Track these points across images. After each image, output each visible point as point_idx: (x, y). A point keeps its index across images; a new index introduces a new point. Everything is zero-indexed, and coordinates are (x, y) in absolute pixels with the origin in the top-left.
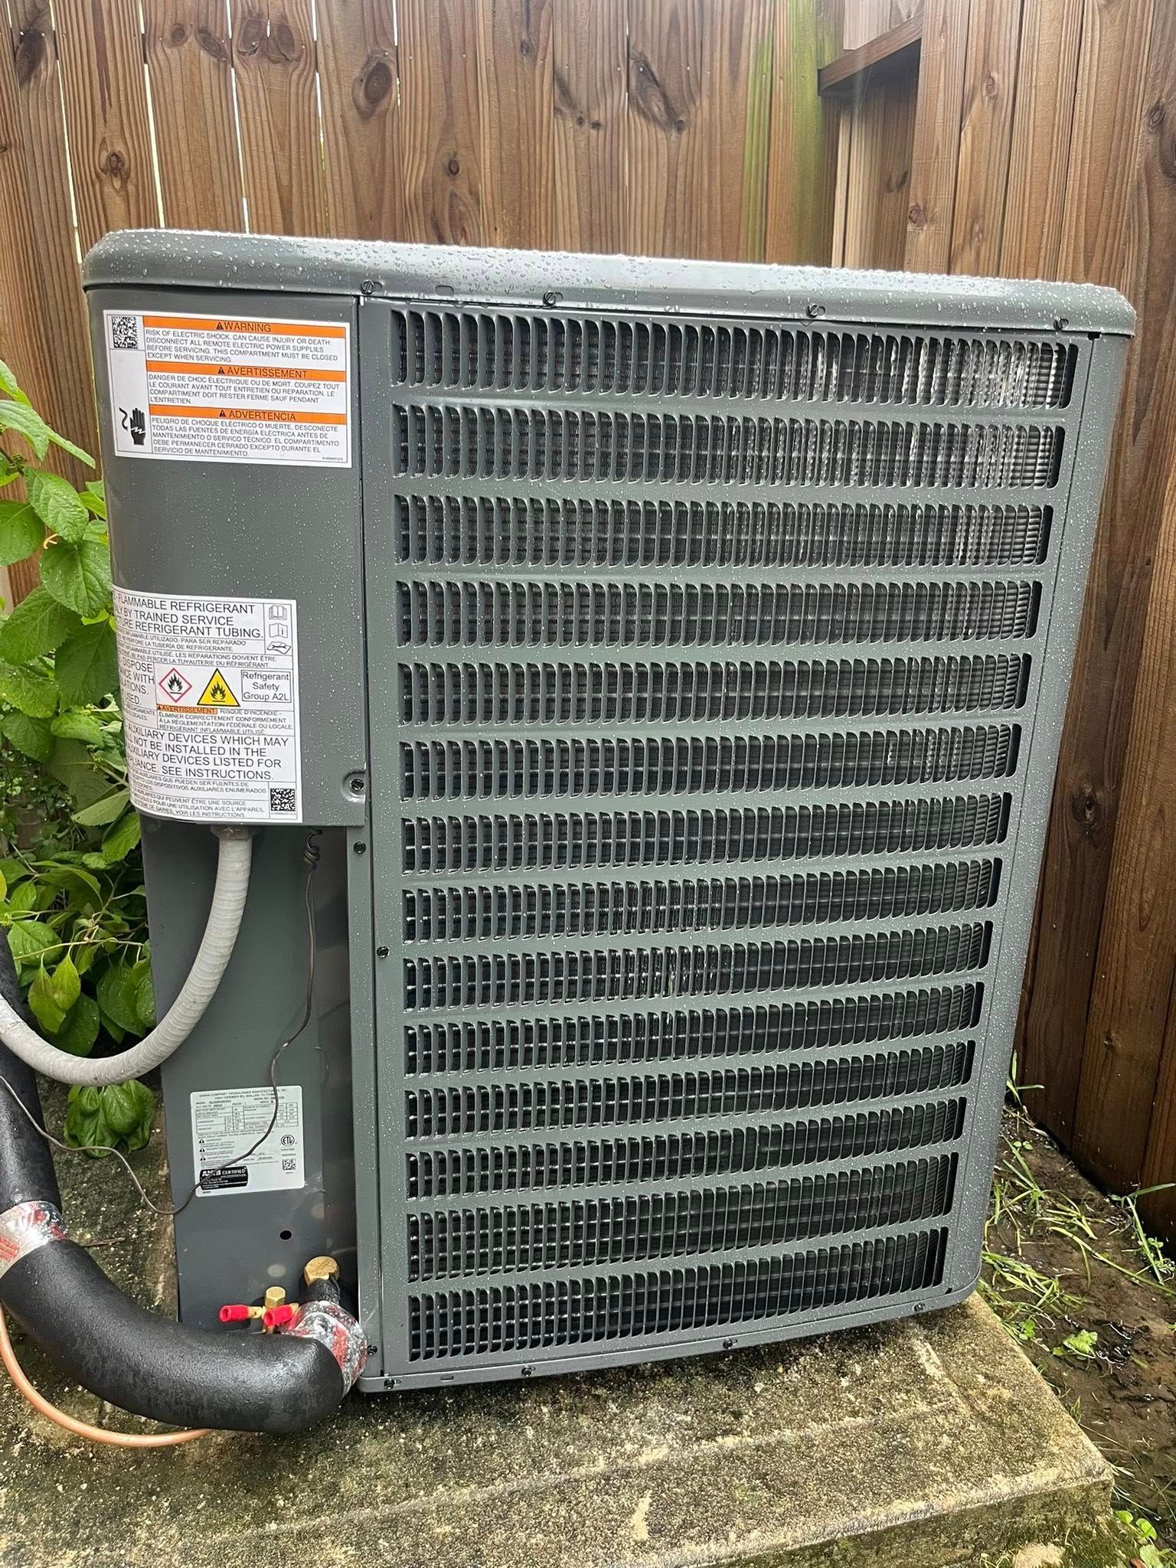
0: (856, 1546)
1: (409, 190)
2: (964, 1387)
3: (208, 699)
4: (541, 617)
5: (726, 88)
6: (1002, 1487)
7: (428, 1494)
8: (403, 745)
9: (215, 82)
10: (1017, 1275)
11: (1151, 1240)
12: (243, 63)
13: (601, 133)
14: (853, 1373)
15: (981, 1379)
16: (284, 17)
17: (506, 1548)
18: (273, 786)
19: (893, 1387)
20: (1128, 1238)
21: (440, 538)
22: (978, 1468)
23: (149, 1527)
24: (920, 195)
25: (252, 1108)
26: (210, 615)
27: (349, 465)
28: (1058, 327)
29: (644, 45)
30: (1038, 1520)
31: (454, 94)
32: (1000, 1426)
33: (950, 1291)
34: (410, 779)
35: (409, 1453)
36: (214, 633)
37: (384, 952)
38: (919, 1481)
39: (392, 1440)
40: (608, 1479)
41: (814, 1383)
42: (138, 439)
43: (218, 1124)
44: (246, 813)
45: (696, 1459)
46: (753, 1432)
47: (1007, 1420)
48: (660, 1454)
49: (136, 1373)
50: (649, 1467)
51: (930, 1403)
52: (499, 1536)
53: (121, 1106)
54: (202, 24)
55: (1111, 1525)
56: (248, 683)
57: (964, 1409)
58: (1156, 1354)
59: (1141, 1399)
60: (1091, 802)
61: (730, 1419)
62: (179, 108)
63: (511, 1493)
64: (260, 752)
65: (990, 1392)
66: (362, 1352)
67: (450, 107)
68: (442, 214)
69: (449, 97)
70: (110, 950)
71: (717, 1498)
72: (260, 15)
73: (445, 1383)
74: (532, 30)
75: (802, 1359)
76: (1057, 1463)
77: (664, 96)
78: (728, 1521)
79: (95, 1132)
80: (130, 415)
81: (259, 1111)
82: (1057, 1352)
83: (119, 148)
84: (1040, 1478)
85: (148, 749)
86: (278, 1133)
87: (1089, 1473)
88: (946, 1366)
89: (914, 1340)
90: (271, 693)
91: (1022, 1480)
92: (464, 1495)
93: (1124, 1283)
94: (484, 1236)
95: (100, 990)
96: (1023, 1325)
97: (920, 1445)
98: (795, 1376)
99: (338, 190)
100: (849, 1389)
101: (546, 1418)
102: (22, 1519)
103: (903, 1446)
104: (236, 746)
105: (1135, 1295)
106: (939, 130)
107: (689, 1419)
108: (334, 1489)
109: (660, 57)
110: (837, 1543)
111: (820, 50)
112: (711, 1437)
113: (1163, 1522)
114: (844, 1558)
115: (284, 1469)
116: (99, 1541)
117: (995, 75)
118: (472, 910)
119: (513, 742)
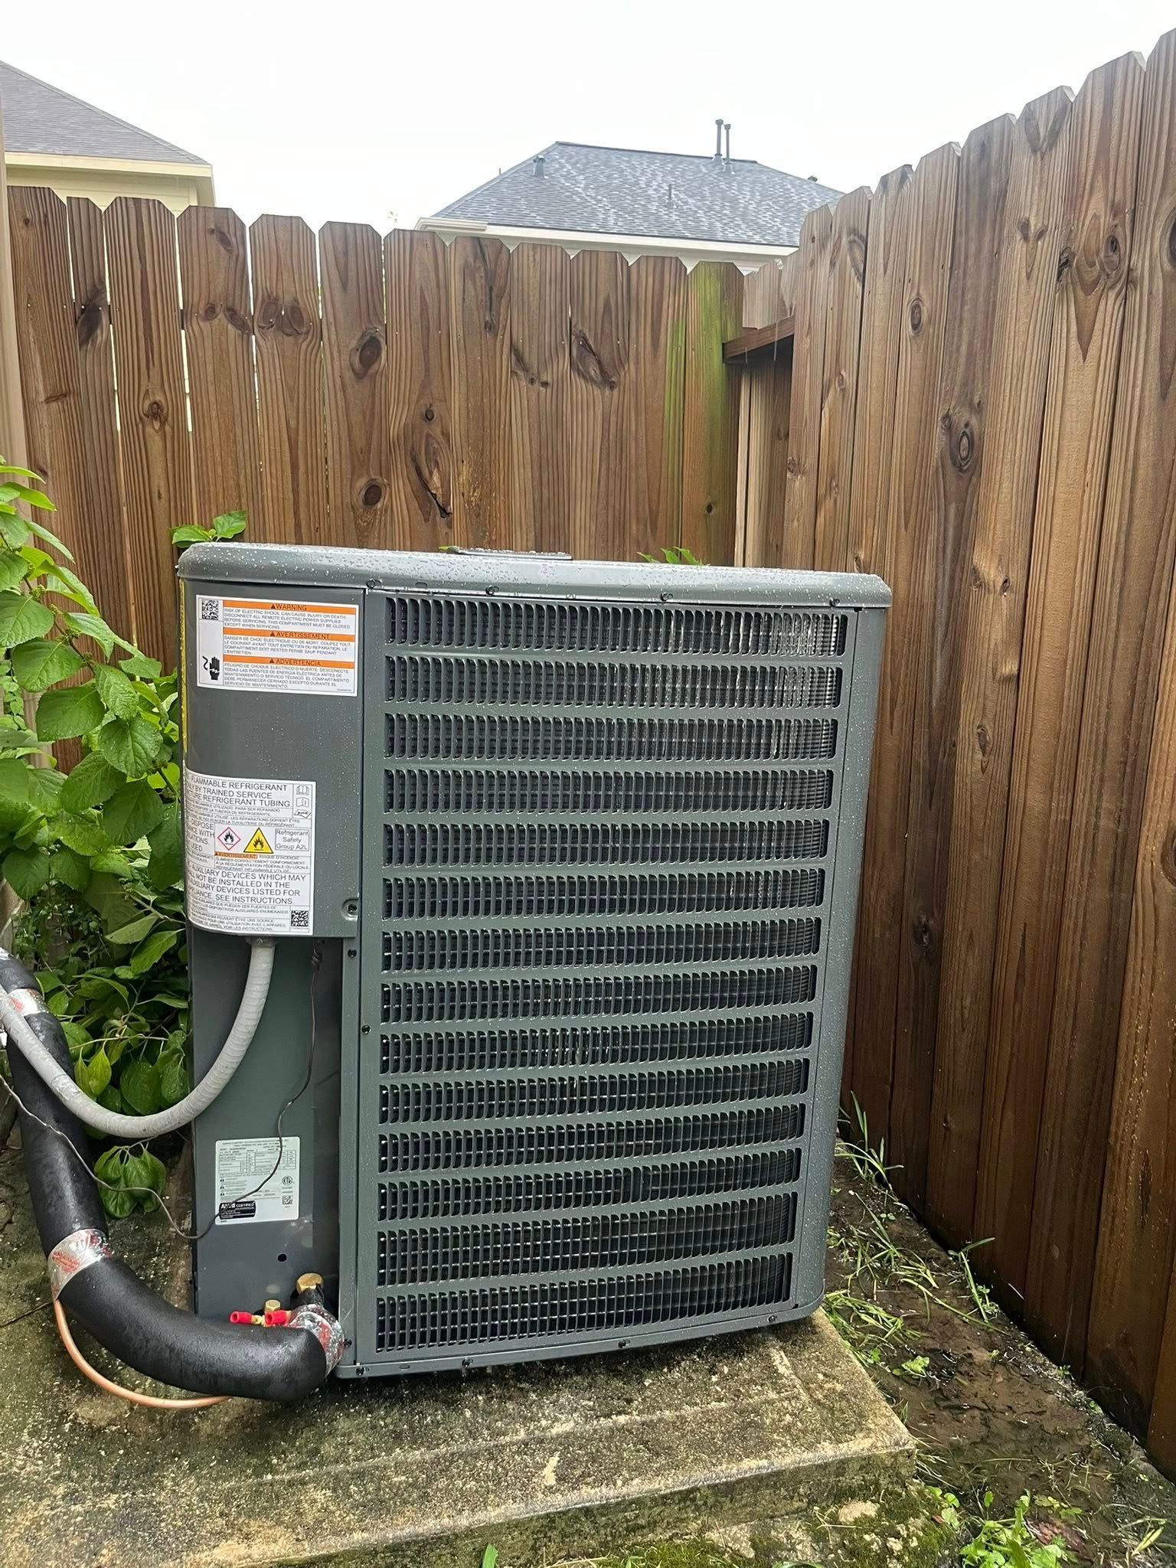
0: (715, 1494)
1: (394, 430)
2: (806, 1384)
3: (251, 848)
4: (483, 792)
5: (649, 356)
6: (828, 1451)
7: (389, 1454)
8: (385, 880)
9: (239, 349)
10: (871, 1315)
11: (980, 1287)
12: (263, 336)
13: (549, 390)
14: (722, 1372)
15: (821, 1377)
16: (296, 300)
17: (447, 1491)
18: (294, 909)
19: (752, 1381)
20: (963, 1286)
21: (415, 739)
22: (810, 1438)
23: (173, 1479)
24: (795, 452)
25: (262, 1154)
26: (256, 792)
27: (355, 695)
28: (832, 605)
29: (583, 325)
30: (857, 1480)
31: (431, 361)
32: (831, 1410)
33: (796, 1306)
34: (389, 905)
35: (374, 1427)
36: (258, 803)
37: (366, 1029)
38: (765, 1446)
39: (361, 1419)
40: (526, 1445)
41: (691, 1379)
42: (214, 676)
43: (235, 1167)
44: (274, 928)
45: (595, 1431)
46: (641, 1412)
47: (837, 1405)
48: (568, 1427)
49: (172, 1350)
50: (559, 1436)
51: (778, 1393)
52: (442, 1483)
53: (139, 1174)
54: (230, 304)
55: (920, 1493)
56: (280, 837)
57: (804, 1397)
58: (976, 1375)
59: (959, 1408)
60: (926, 929)
61: (623, 1403)
62: (210, 369)
63: (452, 1454)
64: (286, 885)
65: (827, 1386)
66: (340, 1344)
67: (427, 370)
68: (420, 451)
69: (427, 362)
70: (135, 1046)
71: (610, 1457)
72: (277, 299)
73: (404, 1371)
74: (494, 313)
75: (683, 1363)
76: (872, 1435)
77: (599, 362)
78: (617, 1471)
79: (116, 1197)
80: (210, 661)
81: (268, 1156)
82: (896, 1372)
83: (159, 398)
84: (857, 1446)
85: (207, 882)
86: (281, 1173)
87: (897, 1444)
88: (794, 1367)
89: (772, 1349)
90: (295, 844)
91: (844, 1447)
92: (417, 1455)
93: (957, 1321)
94: (435, 1255)
95: (123, 1081)
96: (871, 1352)
97: (768, 1421)
98: (677, 1375)
99: (336, 433)
100: (717, 1384)
101: (481, 1404)
102: (75, 1474)
103: (752, 1421)
104: (269, 881)
105: (964, 1330)
106: (806, 408)
107: (591, 1403)
108: (316, 1452)
109: (596, 334)
110: (698, 1489)
111: (724, 330)
112: (608, 1416)
113: (965, 1495)
114: (705, 1503)
115: (277, 1438)
116: (135, 1488)
117: (843, 373)
118: (431, 1000)
119: (484, 878)
